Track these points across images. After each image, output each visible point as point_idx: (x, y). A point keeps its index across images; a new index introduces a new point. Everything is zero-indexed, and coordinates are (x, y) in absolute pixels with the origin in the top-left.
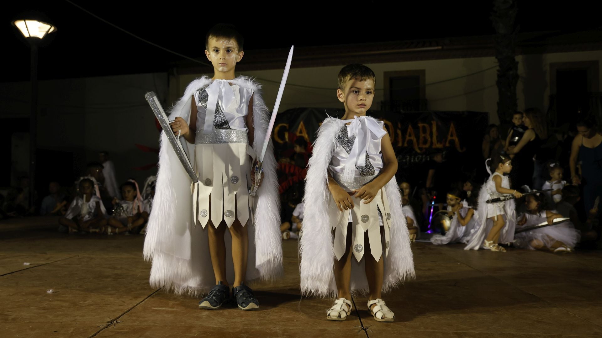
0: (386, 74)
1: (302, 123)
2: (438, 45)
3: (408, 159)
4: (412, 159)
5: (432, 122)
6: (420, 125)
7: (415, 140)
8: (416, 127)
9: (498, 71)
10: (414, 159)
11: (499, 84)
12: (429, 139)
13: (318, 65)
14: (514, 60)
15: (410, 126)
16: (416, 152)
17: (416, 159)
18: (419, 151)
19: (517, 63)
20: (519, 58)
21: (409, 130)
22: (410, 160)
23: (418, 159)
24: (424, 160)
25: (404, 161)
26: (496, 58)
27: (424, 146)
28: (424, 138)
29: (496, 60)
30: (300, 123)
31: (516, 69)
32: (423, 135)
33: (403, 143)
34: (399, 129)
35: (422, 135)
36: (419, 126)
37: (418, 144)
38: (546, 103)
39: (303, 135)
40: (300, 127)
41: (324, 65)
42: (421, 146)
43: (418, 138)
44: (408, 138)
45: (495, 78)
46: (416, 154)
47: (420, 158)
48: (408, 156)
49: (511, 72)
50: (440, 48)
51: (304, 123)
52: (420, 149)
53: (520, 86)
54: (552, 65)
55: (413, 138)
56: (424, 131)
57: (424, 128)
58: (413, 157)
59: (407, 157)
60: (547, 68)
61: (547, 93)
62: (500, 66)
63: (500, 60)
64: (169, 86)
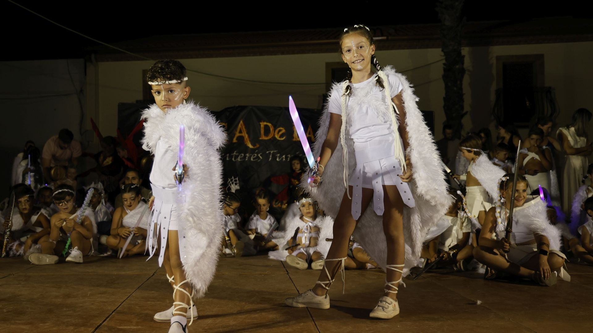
0: (328, 65)
1: (241, 122)
2: (382, 36)
9: (444, 64)
11: (445, 78)
13: (255, 54)
14: (460, 53)
19: (464, 56)
20: (465, 51)
26: (442, 51)
29: (442, 54)
30: (239, 122)
31: (463, 63)
38: (493, 97)
39: (243, 134)
40: (240, 126)
41: (261, 54)
45: (442, 72)
49: (457, 67)
50: (385, 38)
51: (243, 122)
53: (466, 80)
54: (498, 58)
60: (494, 61)
61: (494, 87)
62: (446, 59)
63: (446, 54)
64: (86, 74)
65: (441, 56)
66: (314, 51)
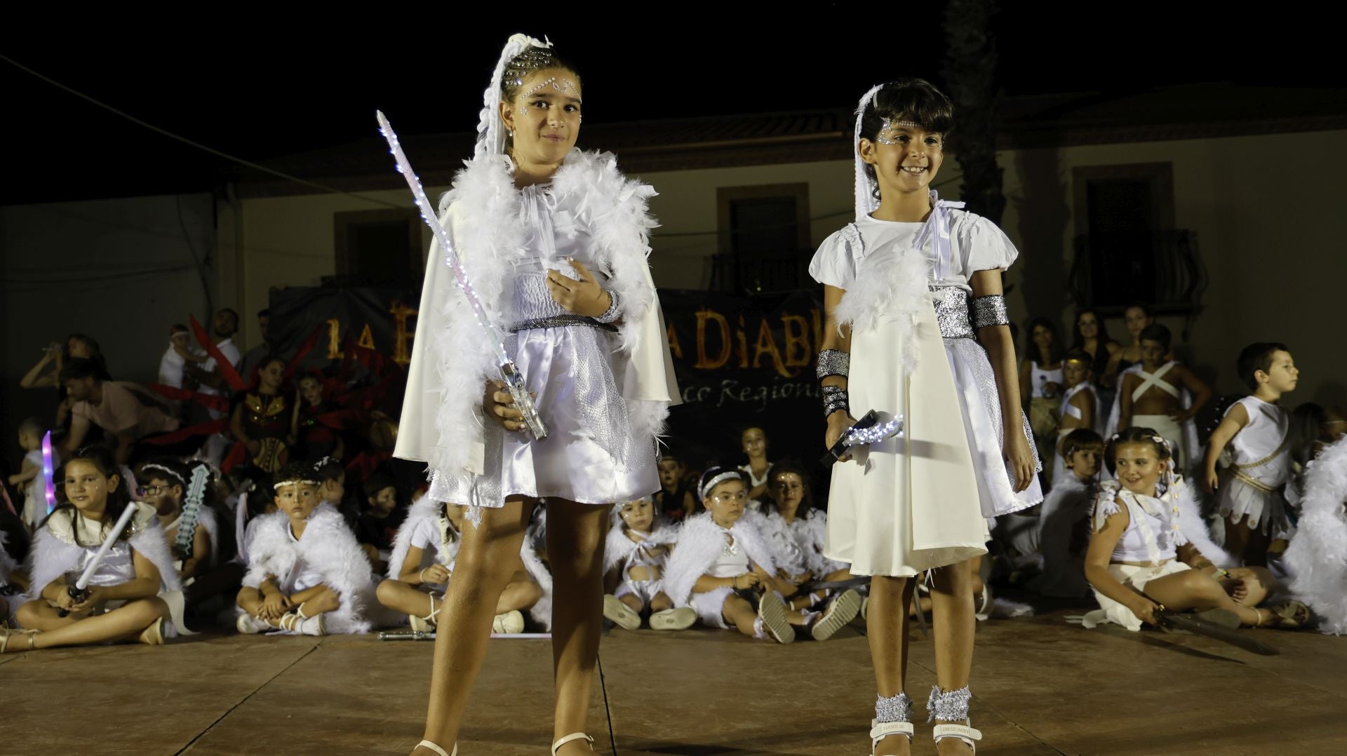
0: (721, 192)
3: (765, 393)
4: (774, 392)
5: (813, 311)
6: (786, 319)
7: (776, 353)
8: (777, 326)
9: (962, 187)
10: (778, 392)
12: (808, 348)
14: (994, 163)
15: (764, 322)
16: (782, 377)
17: (783, 391)
18: (786, 374)
19: (1002, 170)
20: (1006, 159)
21: (762, 332)
22: (769, 395)
23: (786, 392)
24: (798, 393)
25: (756, 398)
26: (957, 159)
27: (798, 363)
28: (797, 345)
29: (958, 166)
31: (1000, 184)
32: (794, 340)
33: (751, 362)
34: (742, 330)
35: (790, 341)
36: (783, 322)
37: (784, 360)
38: (1068, 254)
42: (789, 363)
43: (781, 346)
44: (760, 349)
46: (783, 380)
47: (791, 390)
48: (764, 388)
49: (989, 192)
50: (839, 134)
52: (788, 369)
53: (1010, 218)
54: (1077, 172)
55: (772, 349)
56: (796, 331)
57: (795, 325)
58: (775, 387)
59: (763, 391)
60: (1069, 179)
61: (1070, 233)
62: (966, 177)
63: (965, 167)
64: (215, 225)
65: (955, 170)
66: (692, 165)
